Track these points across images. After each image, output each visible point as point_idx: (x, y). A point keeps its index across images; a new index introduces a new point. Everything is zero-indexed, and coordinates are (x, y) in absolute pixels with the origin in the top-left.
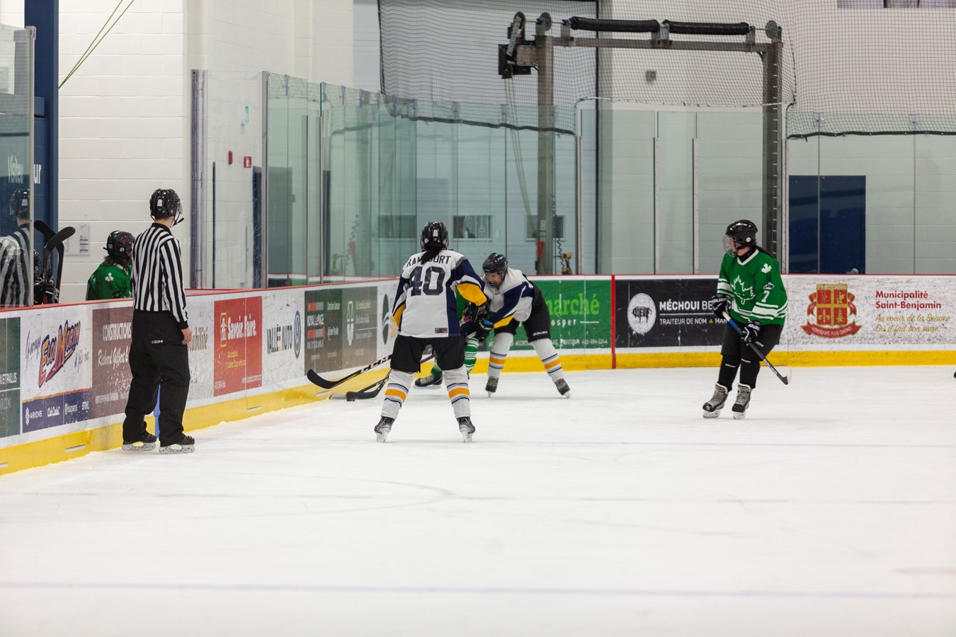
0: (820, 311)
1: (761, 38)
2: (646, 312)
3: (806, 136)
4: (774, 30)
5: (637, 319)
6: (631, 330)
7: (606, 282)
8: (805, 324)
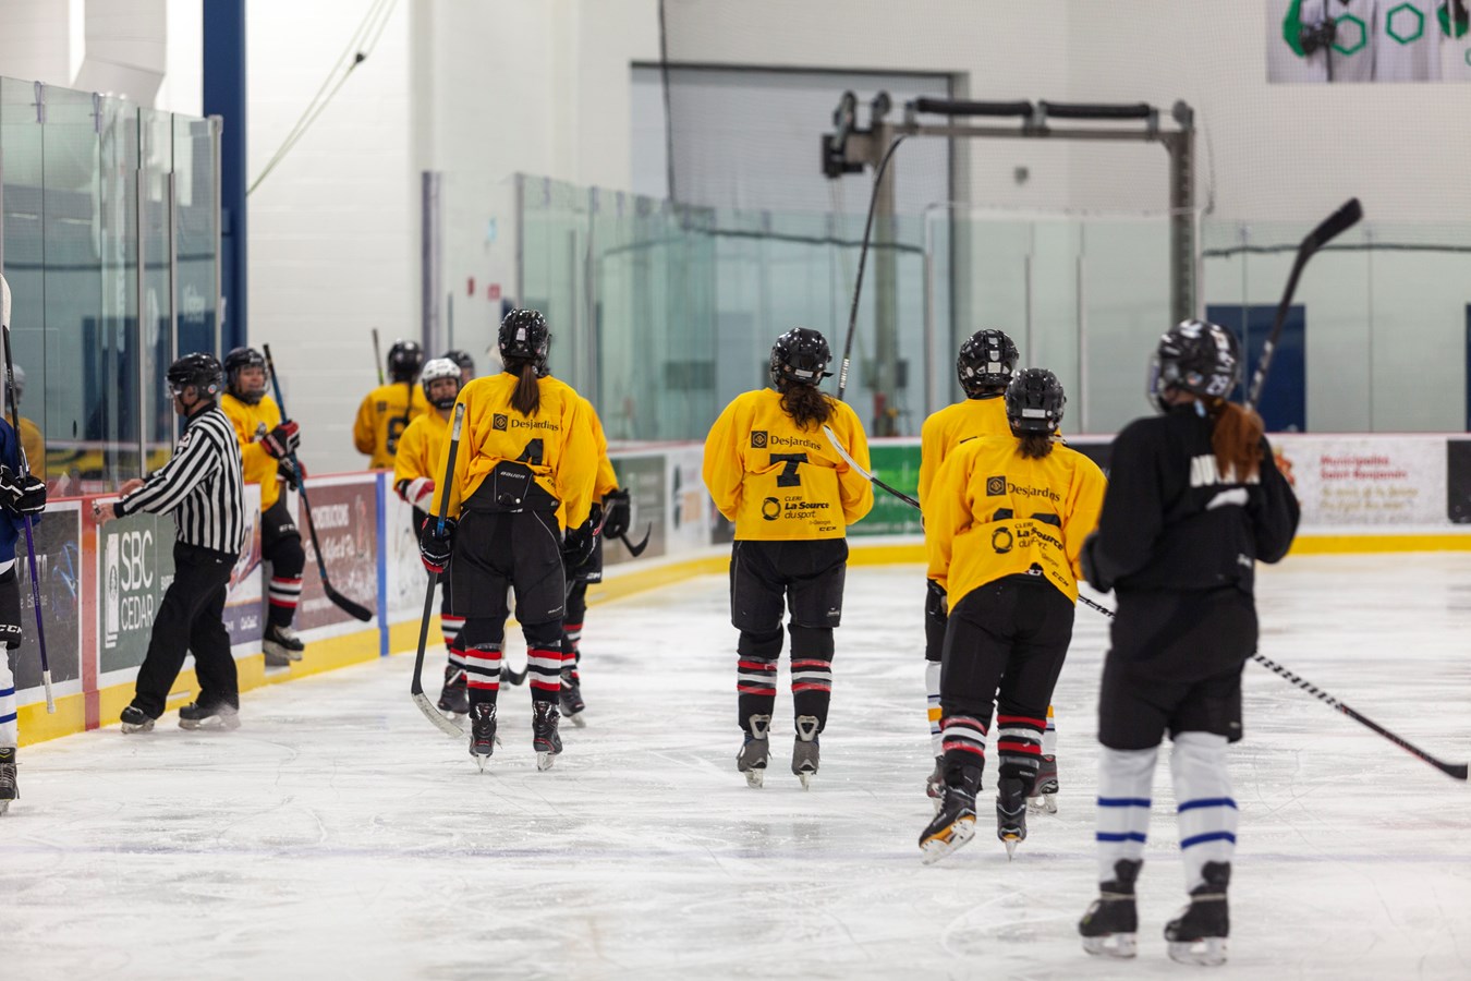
1: (1168, 123)
3: (1227, 253)
4: (1183, 113)
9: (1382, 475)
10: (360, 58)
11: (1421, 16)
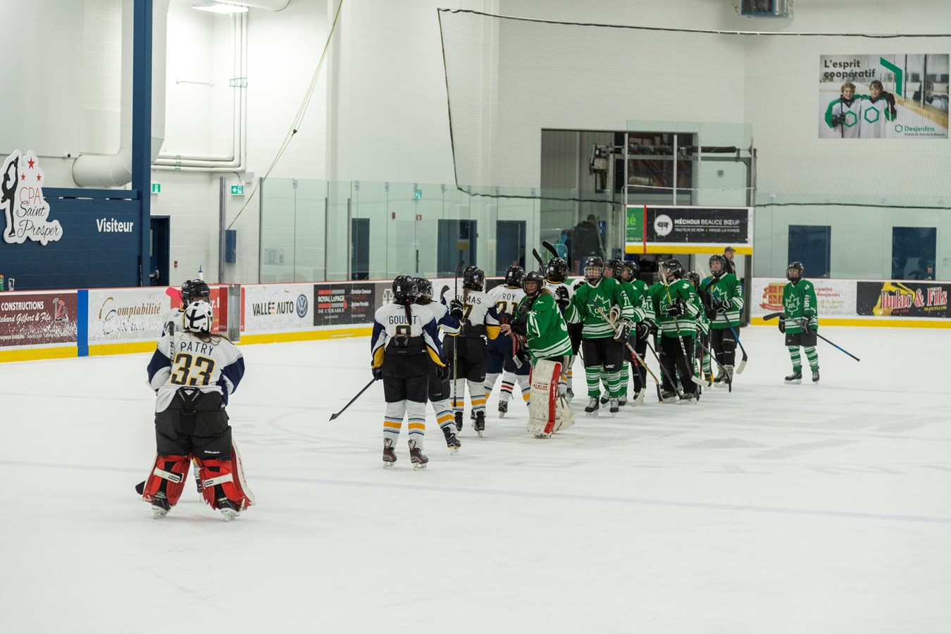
0: (770, 297)
1: (743, 154)
2: (666, 225)
3: (765, 206)
4: (753, 151)
5: (660, 228)
6: (656, 234)
7: (641, 209)
8: (762, 303)
9: (829, 295)
10: (295, 131)
11: (878, 112)
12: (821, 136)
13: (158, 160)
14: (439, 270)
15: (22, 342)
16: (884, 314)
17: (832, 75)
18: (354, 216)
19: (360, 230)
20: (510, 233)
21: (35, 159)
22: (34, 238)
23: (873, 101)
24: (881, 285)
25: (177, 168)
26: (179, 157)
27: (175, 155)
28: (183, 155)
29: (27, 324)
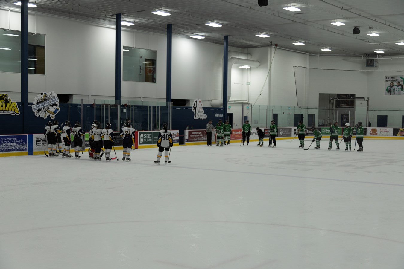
0: (372, 132)
1: (366, 99)
3: (371, 111)
4: (368, 98)
8: (370, 133)
9: (386, 131)
10: (261, 94)
11: (399, 89)
12: (385, 94)
13: (229, 101)
14: (294, 125)
15: (196, 141)
16: (400, 136)
17: (388, 80)
18: (273, 113)
19: (275, 116)
20: (311, 117)
21: (201, 101)
22: (201, 118)
23: (398, 86)
24: (399, 129)
25: (235, 103)
26: (235, 100)
27: (234, 100)
28: (236, 100)
29: (198, 137)
